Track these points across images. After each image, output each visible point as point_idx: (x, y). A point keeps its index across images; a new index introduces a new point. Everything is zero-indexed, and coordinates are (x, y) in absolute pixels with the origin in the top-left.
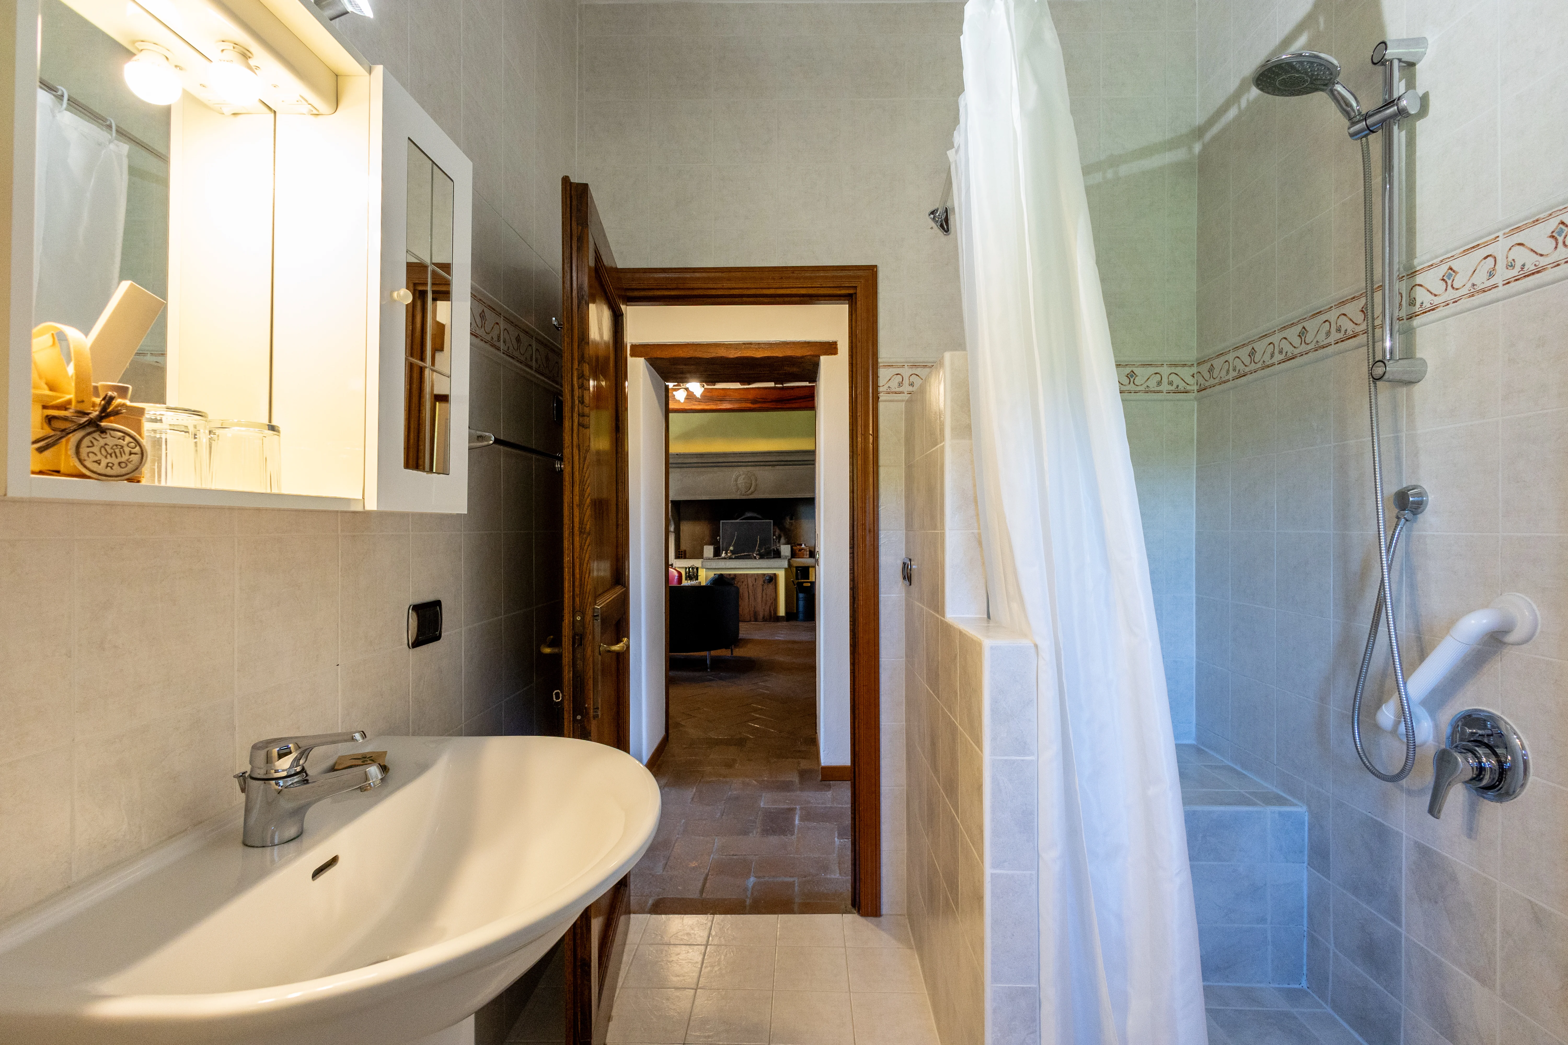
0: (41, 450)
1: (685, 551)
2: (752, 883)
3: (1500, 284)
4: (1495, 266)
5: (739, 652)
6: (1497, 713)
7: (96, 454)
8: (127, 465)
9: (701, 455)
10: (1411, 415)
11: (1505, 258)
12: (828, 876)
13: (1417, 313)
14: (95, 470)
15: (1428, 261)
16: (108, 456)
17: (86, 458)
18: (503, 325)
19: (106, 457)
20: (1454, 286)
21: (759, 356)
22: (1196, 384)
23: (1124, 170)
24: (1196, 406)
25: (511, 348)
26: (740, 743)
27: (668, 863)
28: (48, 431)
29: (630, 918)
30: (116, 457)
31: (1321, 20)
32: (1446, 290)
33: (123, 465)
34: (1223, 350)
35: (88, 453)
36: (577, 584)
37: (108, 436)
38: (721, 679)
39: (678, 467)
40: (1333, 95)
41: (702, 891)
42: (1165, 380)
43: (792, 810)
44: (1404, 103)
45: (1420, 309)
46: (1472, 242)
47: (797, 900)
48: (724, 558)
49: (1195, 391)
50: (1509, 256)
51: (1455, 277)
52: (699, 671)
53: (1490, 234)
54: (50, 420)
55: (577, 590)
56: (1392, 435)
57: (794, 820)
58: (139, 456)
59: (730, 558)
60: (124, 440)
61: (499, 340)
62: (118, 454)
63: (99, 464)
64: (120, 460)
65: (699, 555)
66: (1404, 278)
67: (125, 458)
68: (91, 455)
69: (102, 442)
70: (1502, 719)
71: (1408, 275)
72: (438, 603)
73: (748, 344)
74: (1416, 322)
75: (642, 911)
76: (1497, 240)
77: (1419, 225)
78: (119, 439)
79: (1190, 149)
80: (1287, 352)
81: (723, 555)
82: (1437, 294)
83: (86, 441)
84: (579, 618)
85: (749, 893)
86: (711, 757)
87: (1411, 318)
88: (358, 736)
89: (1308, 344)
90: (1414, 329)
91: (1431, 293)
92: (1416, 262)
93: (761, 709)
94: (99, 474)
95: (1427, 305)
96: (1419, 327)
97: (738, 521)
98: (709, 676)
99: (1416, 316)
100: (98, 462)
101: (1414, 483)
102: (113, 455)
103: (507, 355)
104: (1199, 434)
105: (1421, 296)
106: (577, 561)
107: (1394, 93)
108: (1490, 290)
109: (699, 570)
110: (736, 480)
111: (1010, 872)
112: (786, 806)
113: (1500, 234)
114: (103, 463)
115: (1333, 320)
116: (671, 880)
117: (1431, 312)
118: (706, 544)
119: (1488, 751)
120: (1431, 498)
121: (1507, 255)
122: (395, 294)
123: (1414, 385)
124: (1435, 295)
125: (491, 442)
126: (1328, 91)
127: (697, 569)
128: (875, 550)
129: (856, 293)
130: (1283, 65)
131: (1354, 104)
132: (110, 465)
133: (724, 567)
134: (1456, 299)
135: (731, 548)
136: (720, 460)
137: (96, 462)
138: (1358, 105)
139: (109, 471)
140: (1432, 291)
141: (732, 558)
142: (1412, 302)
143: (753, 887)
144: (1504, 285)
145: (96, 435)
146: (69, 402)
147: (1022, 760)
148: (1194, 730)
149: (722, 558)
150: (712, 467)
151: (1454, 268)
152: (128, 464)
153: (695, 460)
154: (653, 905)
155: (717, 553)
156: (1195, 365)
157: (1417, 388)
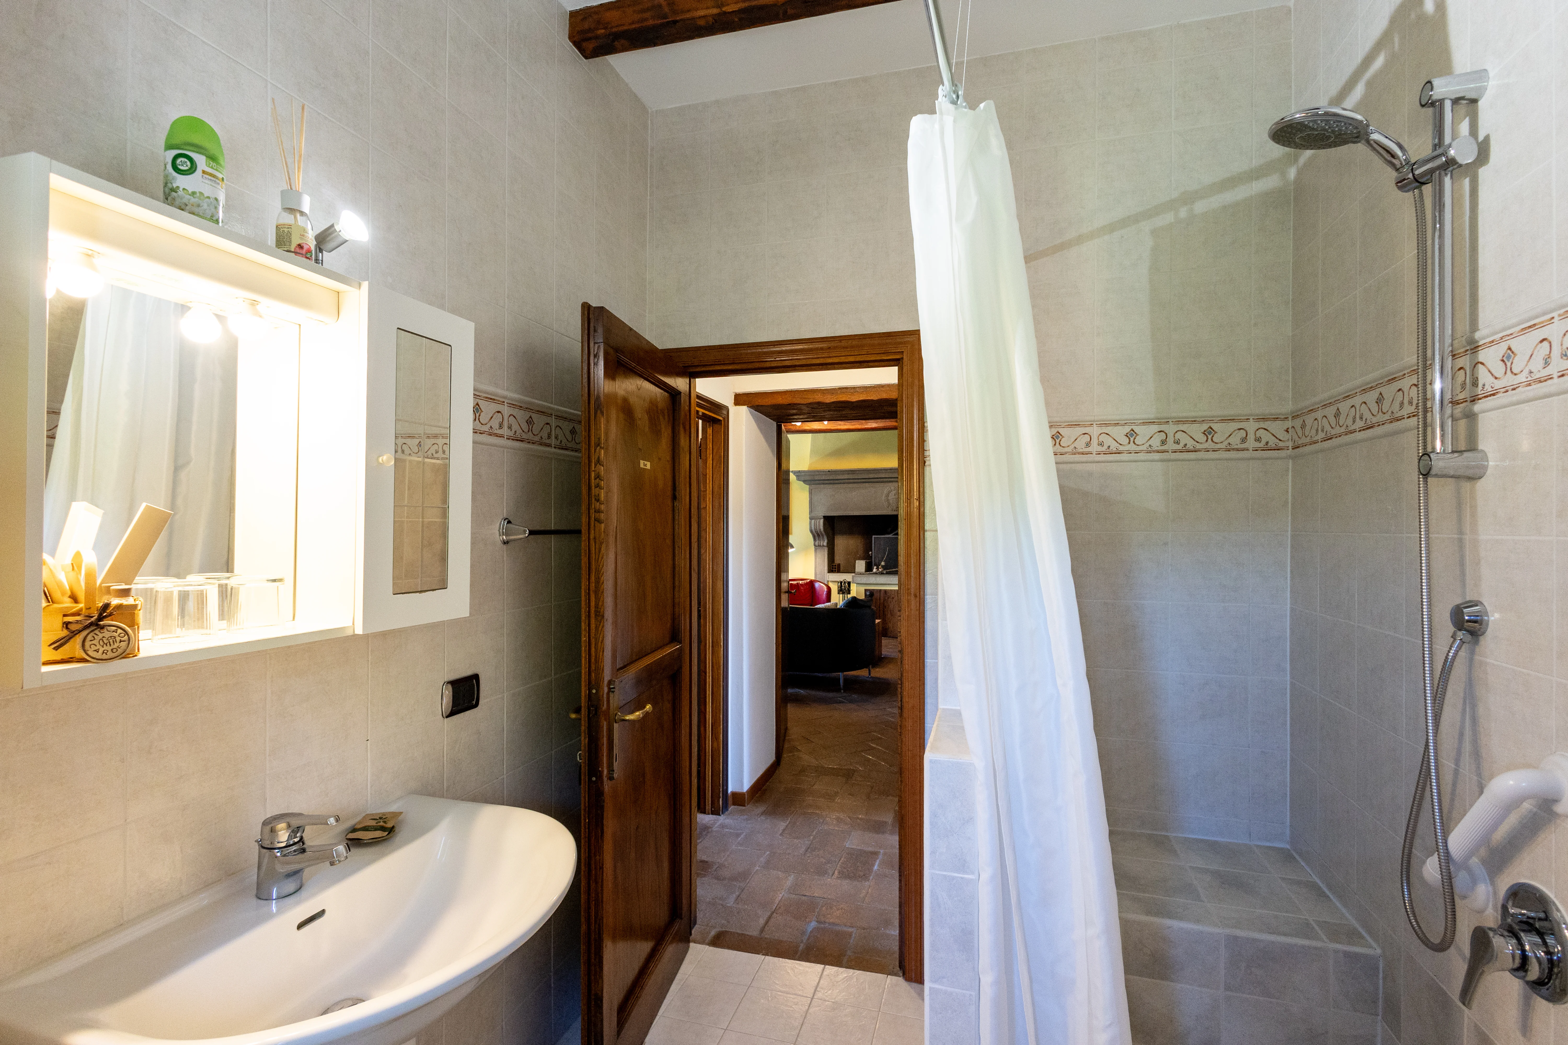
0: (56, 649)
1: (839, 565)
2: (812, 927)
3: (1555, 376)
4: (1550, 352)
5: (878, 673)
6: (1550, 894)
7: (96, 645)
8: (117, 650)
9: (853, 472)
10: (1474, 515)
11: (1560, 344)
12: (888, 932)
13: (1480, 396)
14: (94, 656)
15: (1488, 336)
16: (105, 645)
17: (89, 649)
18: (553, 422)
19: (103, 647)
20: (1513, 370)
21: (855, 400)
22: (1290, 440)
23: (1200, 207)
24: (1290, 464)
25: (564, 441)
26: (848, 775)
27: (741, 896)
28: (65, 633)
29: (689, 947)
30: (110, 645)
31: (1396, 40)
32: (1506, 373)
33: (114, 651)
34: (1313, 405)
35: (91, 645)
36: (593, 660)
37: (105, 630)
38: (851, 702)
39: (831, 484)
40: (1371, 146)
41: (762, 930)
42: (1251, 437)
43: (876, 854)
44: (1452, 152)
45: (1483, 392)
46: (1528, 321)
47: (849, 953)
48: (876, 573)
49: (1290, 447)
50: (1564, 342)
51: (1513, 359)
52: (833, 691)
53: (1544, 314)
54: (66, 625)
55: (593, 667)
56: (1456, 536)
57: (873, 865)
58: (127, 642)
59: (882, 573)
60: (116, 632)
61: (549, 437)
62: (112, 643)
63: (98, 652)
64: (113, 647)
65: (851, 570)
66: (1467, 353)
67: (116, 645)
68: (92, 646)
69: (101, 635)
70: (1554, 903)
71: (1471, 349)
72: (476, 677)
73: (844, 388)
74: (1477, 407)
75: (702, 942)
76: (1552, 321)
77: (1481, 293)
78: (113, 632)
79: (1283, 174)
80: (1366, 419)
81: (875, 570)
82: (1497, 376)
83: (90, 637)
84: (594, 691)
85: (805, 938)
86: (816, 787)
87: (1474, 401)
88: (332, 820)
89: (1384, 413)
90: (1477, 414)
91: (1492, 375)
92: (1477, 335)
93: (880, 738)
94: (97, 659)
95: (1488, 388)
96: (1484, 412)
97: (890, 536)
98: (840, 697)
99: (1479, 399)
100: (97, 651)
101: (1475, 598)
102: (108, 644)
103: (559, 448)
104: (1293, 496)
105: (1483, 375)
106: (593, 641)
107: (1446, 139)
108: (1545, 381)
109: (851, 584)
110: (888, 495)
111: (949, 989)
112: (870, 849)
113: (1555, 314)
114: (101, 651)
115: (1406, 390)
116: (738, 913)
117: (1492, 397)
118: (859, 559)
119: (1538, 940)
120: (1494, 617)
121: (1562, 342)
122: (380, 460)
123: (1476, 481)
124: (1496, 378)
125: (527, 535)
126: (1363, 142)
127: (849, 583)
128: (921, 616)
129: (902, 358)
130: (1295, 125)
131: (1399, 153)
132: (105, 651)
133: (874, 582)
134: (1515, 386)
135: (883, 563)
136: (871, 476)
137: (95, 651)
138: (1404, 155)
139: (104, 656)
140: (1493, 373)
141: (884, 574)
142: (1475, 383)
143: (811, 932)
144: (1560, 377)
145: (97, 632)
146: (81, 610)
147: (962, 878)
148: (1288, 832)
149: (874, 573)
150: (864, 482)
151: (1513, 349)
152: (119, 649)
153: (846, 477)
154: (714, 937)
155: (869, 568)
156: (1290, 418)
157: (1480, 484)
